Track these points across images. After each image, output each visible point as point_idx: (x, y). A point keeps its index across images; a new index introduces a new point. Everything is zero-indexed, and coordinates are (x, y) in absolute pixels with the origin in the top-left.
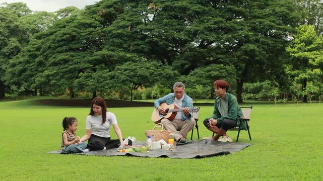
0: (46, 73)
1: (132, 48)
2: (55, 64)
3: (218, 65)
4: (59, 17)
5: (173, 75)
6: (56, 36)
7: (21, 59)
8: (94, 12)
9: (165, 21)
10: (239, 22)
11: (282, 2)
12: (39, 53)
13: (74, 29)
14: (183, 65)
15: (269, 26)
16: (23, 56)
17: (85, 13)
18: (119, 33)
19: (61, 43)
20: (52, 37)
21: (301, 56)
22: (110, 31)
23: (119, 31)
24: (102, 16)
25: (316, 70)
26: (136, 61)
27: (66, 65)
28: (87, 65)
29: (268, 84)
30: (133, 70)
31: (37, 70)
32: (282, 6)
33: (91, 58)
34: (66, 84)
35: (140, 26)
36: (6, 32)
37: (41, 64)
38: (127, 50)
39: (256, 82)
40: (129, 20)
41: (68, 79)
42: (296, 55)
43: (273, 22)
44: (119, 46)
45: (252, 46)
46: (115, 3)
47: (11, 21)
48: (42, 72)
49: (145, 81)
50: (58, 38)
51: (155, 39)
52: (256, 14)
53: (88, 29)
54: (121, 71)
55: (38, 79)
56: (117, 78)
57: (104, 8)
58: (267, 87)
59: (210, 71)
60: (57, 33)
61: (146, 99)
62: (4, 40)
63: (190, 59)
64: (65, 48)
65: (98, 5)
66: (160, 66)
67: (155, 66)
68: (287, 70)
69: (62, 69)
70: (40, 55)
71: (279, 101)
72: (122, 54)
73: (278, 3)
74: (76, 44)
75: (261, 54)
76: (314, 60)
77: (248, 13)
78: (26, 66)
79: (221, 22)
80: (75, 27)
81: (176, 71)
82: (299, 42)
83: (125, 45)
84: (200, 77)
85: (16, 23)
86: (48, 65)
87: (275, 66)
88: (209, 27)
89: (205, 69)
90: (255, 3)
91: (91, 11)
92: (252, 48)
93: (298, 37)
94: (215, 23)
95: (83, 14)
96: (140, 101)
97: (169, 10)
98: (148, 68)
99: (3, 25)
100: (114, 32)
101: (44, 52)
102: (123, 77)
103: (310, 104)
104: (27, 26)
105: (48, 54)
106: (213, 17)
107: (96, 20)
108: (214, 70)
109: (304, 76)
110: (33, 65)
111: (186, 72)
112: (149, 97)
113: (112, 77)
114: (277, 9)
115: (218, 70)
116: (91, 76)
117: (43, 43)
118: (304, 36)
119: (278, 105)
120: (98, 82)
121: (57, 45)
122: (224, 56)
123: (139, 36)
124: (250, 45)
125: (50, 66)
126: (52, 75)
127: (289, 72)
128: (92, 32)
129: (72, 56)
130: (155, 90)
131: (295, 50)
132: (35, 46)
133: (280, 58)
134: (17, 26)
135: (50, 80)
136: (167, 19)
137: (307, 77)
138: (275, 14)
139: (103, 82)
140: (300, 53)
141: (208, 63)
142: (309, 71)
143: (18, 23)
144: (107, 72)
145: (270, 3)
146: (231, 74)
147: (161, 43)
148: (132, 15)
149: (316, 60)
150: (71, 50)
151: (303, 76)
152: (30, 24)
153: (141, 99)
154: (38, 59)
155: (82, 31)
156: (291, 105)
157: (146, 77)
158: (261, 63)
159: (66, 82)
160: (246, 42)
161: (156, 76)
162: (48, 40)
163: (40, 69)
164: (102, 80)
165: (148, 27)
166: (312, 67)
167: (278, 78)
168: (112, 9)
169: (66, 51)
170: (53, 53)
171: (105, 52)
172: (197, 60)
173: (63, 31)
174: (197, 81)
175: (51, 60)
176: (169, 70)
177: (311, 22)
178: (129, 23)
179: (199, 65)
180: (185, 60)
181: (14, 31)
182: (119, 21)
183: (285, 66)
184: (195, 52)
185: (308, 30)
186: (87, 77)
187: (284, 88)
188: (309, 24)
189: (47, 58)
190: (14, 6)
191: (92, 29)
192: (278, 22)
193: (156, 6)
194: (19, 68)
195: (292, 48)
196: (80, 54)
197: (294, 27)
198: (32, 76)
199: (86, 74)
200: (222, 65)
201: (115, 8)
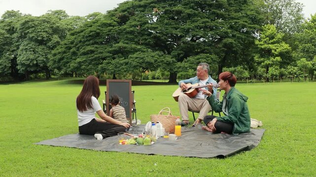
0: (78, 60)
1: (141, 42)
2: (84, 54)
3: (205, 55)
4: (89, 20)
5: (172, 62)
6: (85, 33)
7: (60, 50)
8: (113, 15)
9: (166, 21)
10: (221, 22)
11: (252, 8)
12: (72, 45)
13: (98, 27)
14: (179, 54)
15: (243, 25)
16: (61, 48)
17: (107, 16)
18: (131, 30)
19: (89, 38)
20: (82, 34)
21: (266, 47)
22: (125, 29)
23: (131, 29)
24: (119, 18)
25: (277, 58)
26: (144, 52)
27: (93, 55)
28: (108, 54)
29: (241, 68)
30: (142, 58)
31: (71, 58)
32: (252, 10)
33: (111, 49)
34: (93, 69)
35: (147, 25)
36: (50, 31)
37: (74, 54)
38: (137, 43)
39: (231, 67)
40: (138, 21)
41: (94, 65)
42: (263, 47)
43: (246, 22)
44: (132, 40)
45: (230, 40)
46: (129, 8)
47: (54, 23)
48: (75, 60)
49: (151, 66)
50: (87, 35)
51: (158, 35)
52: (233, 16)
53: (109, 28)
54: (133, 59)
55: (71, 65)
56: (130, 64)
57: (120, 12)
58: (239, 71)
59: (199, 59)
60: (85, 31)
61: (152, 79)
62: (49, 37)
63: (185, 50)
64: (91, 42)
65: (116, 10)
66: (162, 55)
67: (158, 55)
68: (256, 58)
69: (90, 57)
70: (73, 47)
71: (250, 81)
72: (133, 46)
73: (249, 8)
74: (99, 39)
75: (237, 46)
76: (275, 51)
77: (227, 16)
78: (64, 55)
79: (208, 22)
80: (99, 26)
81: (174, 59)
82: (264, 37)
83: (136, 40)
84: (192, 63)
85: (57, 25)
86: (79, 54)
87: (246, 55)
88: (198, 26)
89: (196, 58)
90: (232, 8)
91: (111, 14)
92: (230, 41)
93: (264, 34)
94: (203, 22)
95: (105, 17)
96: (147, 81)
97: (168, 13)
98: (153, 56)
99: (48, 26)
100: (128, 29)
101: (76, 45)
102: (134, 63)
103: (273, 83)
104: (65, 27)
105: (79, 47)
106: (202, 18)
107: (114, 21)
108: (202, 58)
109: (269, 62)
110: (69, 55)
111: (181, 60)
112: (154, 78)
113: (127, 64)
114: (249, 13)
115: (205, 58)
116: (110, 63)
117: (75, 39)
118: (269, 32)
119: (249, 84)
120: (116, 67)
121: (85, 39)
122: (209, 48)
123: (146, 33)
124: (229, 39)
125: (81, 55)
126: (83, 62)
127: (257, 59)
128: (111, 30)
129: (97, 48)
130: (158, 73)
131: (262, 43)
132: (70, 40)
133: (250, 49)
134: (58, 27)
135: (81, 66)
136: (167, 20)
137: (270, 63)
138: (247, 16)
139: (119, 67)
140: (266, 45)
141: (197, 53)
142: (272, 59)
143: (59, 25)
144: (122, 60)
145: (243, 8)
146: (215, 61)
147: (163, 38)
148: (141, 17)
149: (277, 50)
150: (96, 43)
151: (267, 62)
152: (67, 25)
153: (148, 79)
154: (72, 50)
155: (104, 29)
156: (259, 84)
157: (152, 63)
158: (235, 52)
159: (93, 67)
160: (226, 37)
161: (159, 62)
162: (79, 36)
163: (73, 58)
164: (119, 66)
165: (153, 26)
166: (274, 56)
167: (248, 64)
168: (126, 13)
169: (93, 44)
170: (83, 46)
171: (121, 44)
172: (189, 51)
173: (90, 29)
174: (190, 66)
175: (82, 51)
176: (169, 58)
177: (272, 22)
178: (139, 23)
179: (191, 54)
180: (180, 50)
181: (56, 31)
182: (131, 22)
183: (254, 55)
184: (188, 45)
185: (271, 29)
186: (108, 63)
187: (253, 71)
188: (271, 24)
189: (78, 49)
190: (56, 12)
191: (111, 28)
192: (249, 22)
193: (159, 10)
194: (58, 57)
195: (260, 41)
196: (102, 46)
197: (261, 26)
198: (67, 62)
199: (107, 61)
200: (208, 54)
201: (128, 12)
